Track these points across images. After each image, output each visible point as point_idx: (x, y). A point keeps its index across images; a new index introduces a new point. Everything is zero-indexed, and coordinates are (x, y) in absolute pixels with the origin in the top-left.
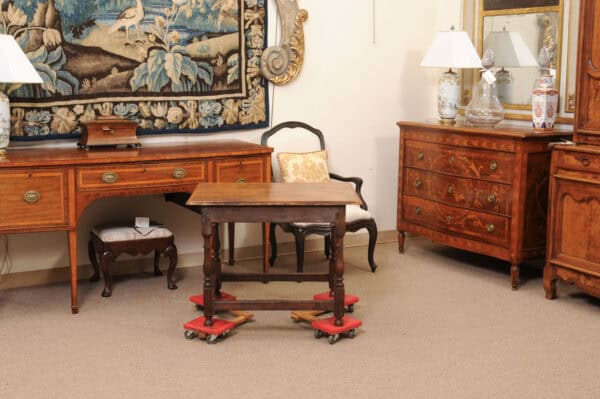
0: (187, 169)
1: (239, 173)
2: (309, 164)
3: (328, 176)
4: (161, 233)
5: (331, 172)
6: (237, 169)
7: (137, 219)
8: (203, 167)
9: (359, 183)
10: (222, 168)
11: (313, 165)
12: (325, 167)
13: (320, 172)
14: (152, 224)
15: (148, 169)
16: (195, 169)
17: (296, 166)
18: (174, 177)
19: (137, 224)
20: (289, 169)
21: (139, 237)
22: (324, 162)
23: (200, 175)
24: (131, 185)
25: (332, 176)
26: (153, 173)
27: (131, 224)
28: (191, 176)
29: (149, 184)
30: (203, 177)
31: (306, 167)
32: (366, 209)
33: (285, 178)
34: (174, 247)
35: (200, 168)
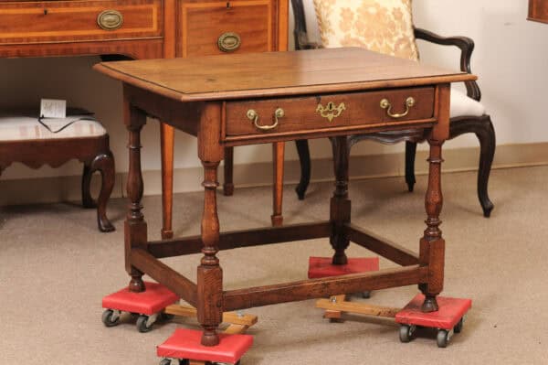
0: (123, 12)
1: (223, 22)
2: (373, 10)
3: (410, 34)
4: (86, 129)
5: (417, 27)
6: (221, 16)
7: (44, 103)
8: (154, 8)
9: (466, 47)
10: (191, 13)
11: (381, 14)
12: (406, 17)
13: (393, 27)
14: (70, 112)
15: (50, 11)
16: (140, 11)
17: (346, 14)
18: (100, 27)
19: (43, 112)
20: (334, 18)
21: (44, 135)
22: (404, 8)
23: (149, 24)
24: (21, 39)
25: (419, 34)
26: (61, 17)
27: (33, 111)
28: (132, 25)
29: (53, 38)
30: (155, 28)
31: (367, 14)
32: (478, 98)
33: (325, 35)
34: (110, 155)
35: (150, 11)
